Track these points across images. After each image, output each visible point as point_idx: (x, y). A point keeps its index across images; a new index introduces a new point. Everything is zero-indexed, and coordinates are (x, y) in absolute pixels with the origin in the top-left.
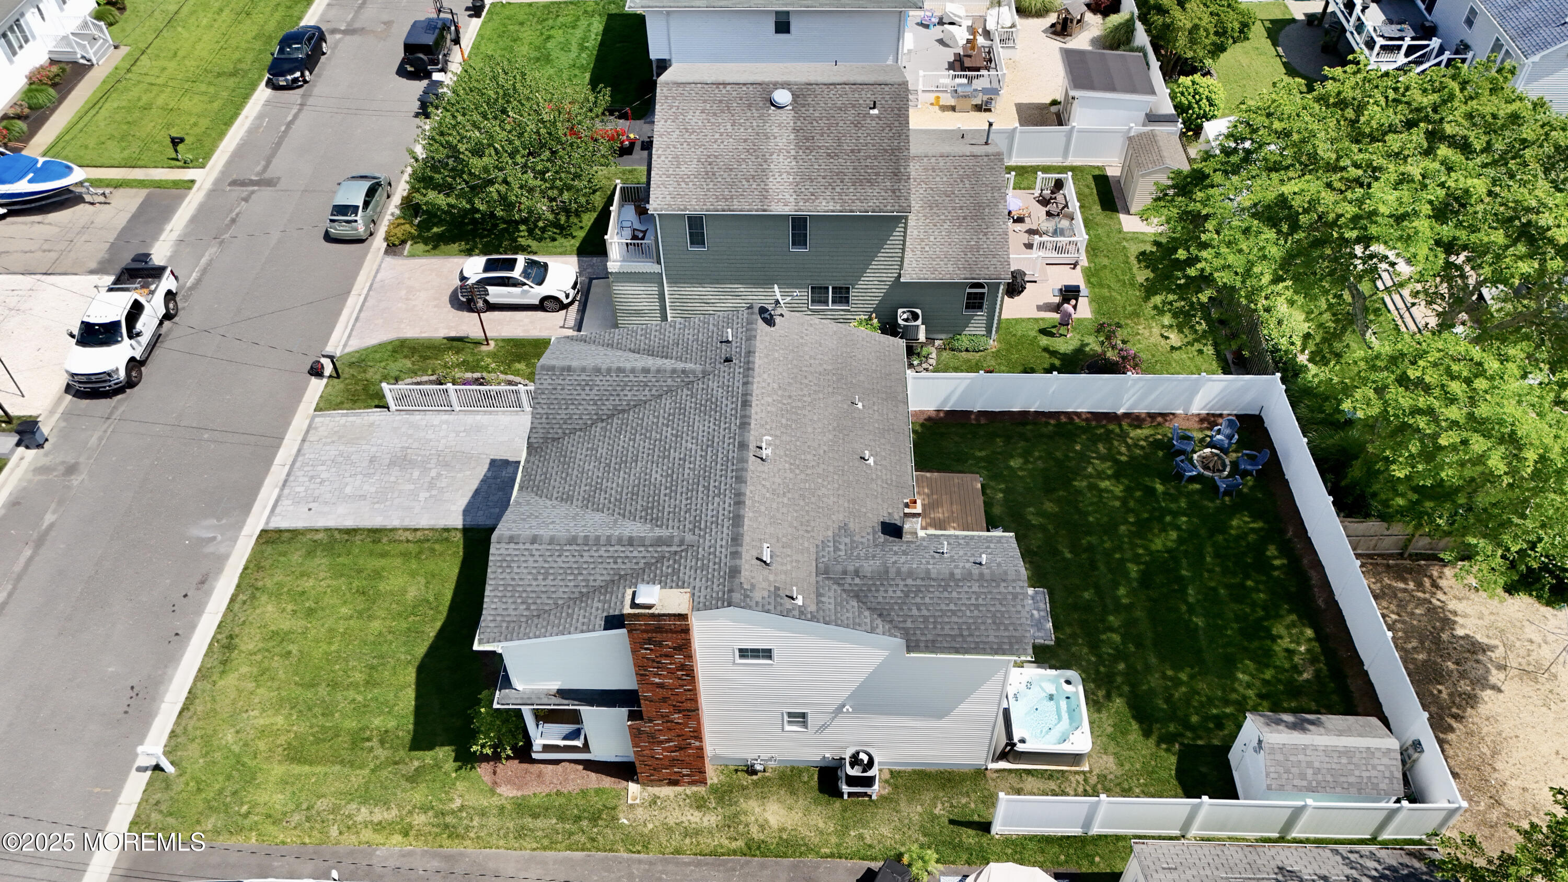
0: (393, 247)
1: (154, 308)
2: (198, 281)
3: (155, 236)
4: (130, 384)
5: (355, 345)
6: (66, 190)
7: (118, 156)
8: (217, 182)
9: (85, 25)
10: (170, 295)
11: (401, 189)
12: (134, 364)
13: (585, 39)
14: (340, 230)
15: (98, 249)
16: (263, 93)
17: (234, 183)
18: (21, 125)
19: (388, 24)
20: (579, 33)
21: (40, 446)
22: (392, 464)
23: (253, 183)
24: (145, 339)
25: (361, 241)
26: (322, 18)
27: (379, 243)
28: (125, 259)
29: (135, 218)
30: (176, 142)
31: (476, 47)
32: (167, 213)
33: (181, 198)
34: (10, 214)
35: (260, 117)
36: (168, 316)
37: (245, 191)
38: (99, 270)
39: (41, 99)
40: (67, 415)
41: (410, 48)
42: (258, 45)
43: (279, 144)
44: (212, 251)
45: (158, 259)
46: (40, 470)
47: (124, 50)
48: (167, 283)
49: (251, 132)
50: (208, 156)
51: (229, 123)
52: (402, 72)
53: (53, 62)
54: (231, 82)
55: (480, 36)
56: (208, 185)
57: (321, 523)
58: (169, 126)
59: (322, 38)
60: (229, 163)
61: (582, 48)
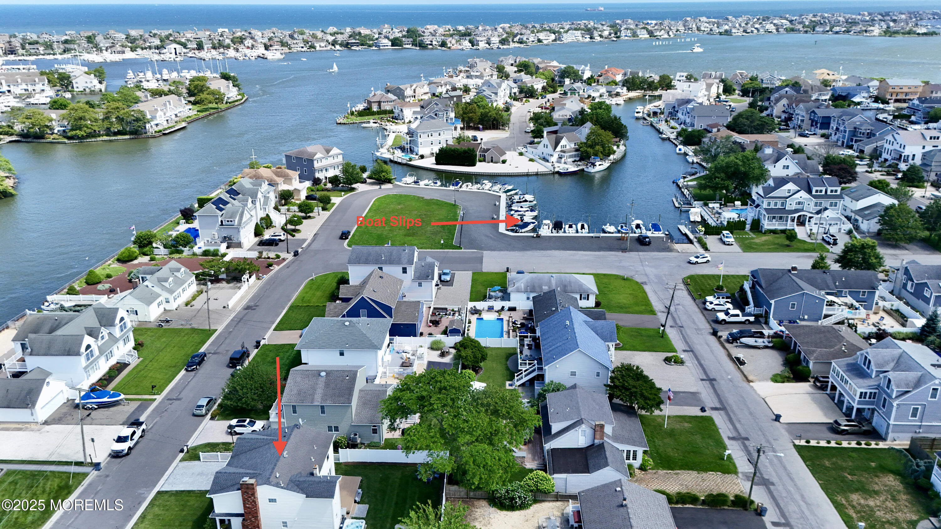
0: (212, 418)
1: (139, 433)
2: (152, 427)
3: (141, 415)
4: (128, 454)
5: (194, 445)
6: (117, 401)
7: (134, 392)
8: (163, 400)
9: (130, 351)
10: (143, 431)
11: (219, 401)
12: (130, 449)
13: (289, 356)
14: (198, 412)
15: (124, 418)
16: (183, 372)
17: (168, 399)
18: (105, 382)
19: (227, 351)
20: (288, 354)
21: (99, 470)
22: (198, 474)
23: (174, 399)
24: (134, 442)
25: (203, 416)
26: (207, 349)
27: (209, 416)
28: (132, 420)
29: (136, 409)
30: (153, 387)
31: (254, 358)
32: (147, 408)
33: (151, 404)
34: (99, 408)
35: (180, 380)
36: (141, 437)
37: (171, 402)
38: (123, 424)
39: (113, 374)
40: (107, 463)
41: (231, 359)
42: (184, 358)
43: (184, 388)
44: (158, 419)
45: (141, 420)
46: (98, 476)
47: (141, 359)
48: (144, 427)
49: (177, 384)
50: (162, 392)
51: (170, 382)
52: (228, 366)
53: (118, 363)
54: (173, 369)
55: (256, 355)
56: (160, 400)
57: (175, 489)
58: (151, 382)
59: (205, 355)
60: (168, 394)
61: (288, 359)
